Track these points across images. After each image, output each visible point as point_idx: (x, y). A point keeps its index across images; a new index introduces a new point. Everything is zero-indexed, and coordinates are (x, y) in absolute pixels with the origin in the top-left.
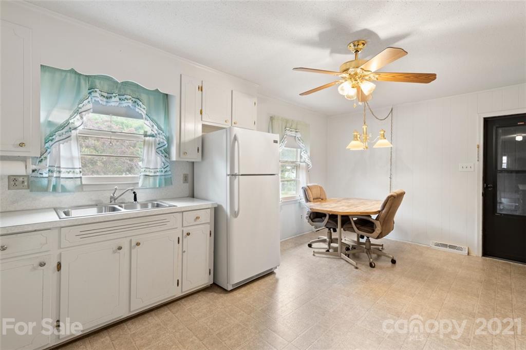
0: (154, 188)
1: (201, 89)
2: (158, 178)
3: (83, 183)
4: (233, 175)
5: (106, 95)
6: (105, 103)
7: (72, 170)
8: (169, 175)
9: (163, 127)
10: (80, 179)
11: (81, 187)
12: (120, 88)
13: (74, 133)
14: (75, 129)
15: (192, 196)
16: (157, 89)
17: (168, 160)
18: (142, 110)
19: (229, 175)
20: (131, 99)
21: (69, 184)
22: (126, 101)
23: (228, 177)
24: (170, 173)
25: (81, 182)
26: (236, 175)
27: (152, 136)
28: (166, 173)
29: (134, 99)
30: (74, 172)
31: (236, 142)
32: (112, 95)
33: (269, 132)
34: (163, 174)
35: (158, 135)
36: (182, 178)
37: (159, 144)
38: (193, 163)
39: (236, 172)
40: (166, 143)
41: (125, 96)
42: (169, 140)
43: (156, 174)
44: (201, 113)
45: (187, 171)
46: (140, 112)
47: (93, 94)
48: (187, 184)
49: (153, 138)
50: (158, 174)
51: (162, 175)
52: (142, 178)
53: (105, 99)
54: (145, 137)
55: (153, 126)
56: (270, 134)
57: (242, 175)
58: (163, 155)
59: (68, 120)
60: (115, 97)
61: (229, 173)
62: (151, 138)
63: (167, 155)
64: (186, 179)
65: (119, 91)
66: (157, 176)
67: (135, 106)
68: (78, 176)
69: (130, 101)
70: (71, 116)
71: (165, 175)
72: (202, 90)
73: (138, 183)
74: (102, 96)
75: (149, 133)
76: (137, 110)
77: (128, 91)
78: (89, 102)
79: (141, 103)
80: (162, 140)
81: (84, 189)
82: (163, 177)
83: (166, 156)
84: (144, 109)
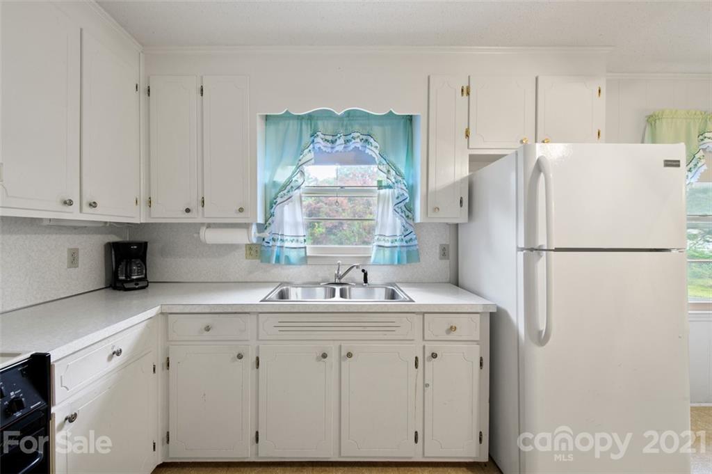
0: (392, 264)
1: (466, 91)
2: (396, 250)
3: (308, 254)
4: (532, 250)
5: (330, 138)
6: (329, 150)
7: (295, 238)
8: (415, 245)
9: (403, 171)
10: (304, 249)
11: (305, 260)
12: (346, 126)
13: (296, 193)
14: (299, 187)
15: (455, 282)
16: (391, 112)
17: (411, 222)
18: (374, 149)
19: (522, 249)
20: (359, 137)
21: (293, 255)
22: (353, 141)
23: (521, 254)
24: (416, 242)
25: (306, 253)
26: (540, 250)
27: (389, 187)
28: (409, 244)
29: (365, 137)
30: (297, 241)
31: (542, 175)
32: (336, 137)
33: (643, 142)
34: (405, 244)
35: (396, 184)
36: (437, 251)
37: (398, 198)
38: (457, 225)
39: (542, 241)
40: (407, 195)
41: (353, 135)
42: (411, 190)
43: (394, 245)
44: (467, 136)
45: (446, 238)
46: (370, 153)
47: (316, 140)
48: (448, 261)
49: (391, 190)
50: (397, 244)
51: (403, 246)
52: (375, 248)
53: (329, 145)
54: (379, 189)
55: (389, 171)
56: (648, 147)
57: (557, 250)
58: (403, 215)
59: (291, 178)
60: (339, 138)
61: (522, 245)
62: (387, 190)
63: (410, 215)
64: (444, 252)
65: (346, 129)
66: (396, 247)
67: (366, 147)
68: (302, 245)
69: (358, 140)
70: (294, 173)
71: (407, 246)
72: (468, 94)
73: (370, 257)
74: (326, 140)
75: (384, 184)
76: (367, 151)
77: (357, 127)
78: (310, 151)
79: (372, 140)
80: (401, 192)
81: (309, 262)
82: (405, 249)
83: (408, 217)
84: (376, 147)
